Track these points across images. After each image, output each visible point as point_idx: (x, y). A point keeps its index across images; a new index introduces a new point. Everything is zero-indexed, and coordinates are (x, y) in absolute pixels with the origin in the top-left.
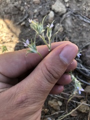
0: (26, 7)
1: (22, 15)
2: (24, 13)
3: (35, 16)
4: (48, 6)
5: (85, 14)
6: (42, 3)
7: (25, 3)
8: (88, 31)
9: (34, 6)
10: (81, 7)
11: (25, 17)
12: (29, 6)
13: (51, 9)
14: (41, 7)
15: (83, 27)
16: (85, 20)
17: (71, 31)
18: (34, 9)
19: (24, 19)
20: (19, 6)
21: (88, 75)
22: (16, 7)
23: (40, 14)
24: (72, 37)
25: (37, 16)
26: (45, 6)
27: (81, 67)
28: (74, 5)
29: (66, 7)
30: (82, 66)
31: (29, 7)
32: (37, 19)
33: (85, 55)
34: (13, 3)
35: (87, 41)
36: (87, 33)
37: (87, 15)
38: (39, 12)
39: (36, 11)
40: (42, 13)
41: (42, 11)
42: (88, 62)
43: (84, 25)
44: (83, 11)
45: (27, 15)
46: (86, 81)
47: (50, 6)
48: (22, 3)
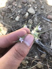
0: (14, 9)
1: (12, 13)
2: (12, 12)
3: (18, 14)
4: (26, 10)
5: (45, 16)
6: (23, 8)
7: (14, 7)
8: (45, 25)
9: (18, 9)
10: (43, 12)
11: (13, 14)
12: (16, 8)
13: (27, 11)
14: (22, 10)
15: (43, 22)
16: (45, 19)
17: (36, 24)
18: (18, 10)
19: (12, 15)
20: (10, 8)
21: (44, 48)
22: (9, 8)
25: (20, 14)
26: (24, 9)
29: (35, 11)
30: (40, 42)
31: (15, 9)
32: (19, 16)
33: (43, 37)
36: (45, 26)
38: (21, 12)
39: (19, 11)
40: (22, 13)
42: (44, 41)
43: (44, 21)
44: (44, 14)
45: (14, 13)
46: (42, 51)
48: (12, 7)
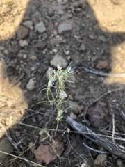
0: (23, 66)
1: (18, 74)
2: (19, 72)
3: (33, 75)
4: (47, 62)
5: (91, 65)
6: (40, 60)
7: (22, 62)
8: (95, 84)
9: (30, 64)
10: (85, 58)
11: (21, 77)
12: (25, 64)
13: (50, 65)
14: (38, 64)
15: (90, 80)
16: (91, 71)
17: (74, 86)
18: (31, 66)
19: (20, 79)
20: (14, 66)
23: (37, 72)
24: (77, 93)
25: (35, 74)
26: (43, 62)
27: (87, 131)
28: (77, 57)
29: (67, 61)
31: (25, 66)
32: (34, 78)
34: (8, 64)
35: (95, 97)
36: (94, 86)
37: (93, 65)
38: (37, 70)
39: (33, 69)
40: (39, 71)
41: (40, 68)
43: (91, 77)
44: (87, 61)
45: (23, 74)
47: (49, 61)
